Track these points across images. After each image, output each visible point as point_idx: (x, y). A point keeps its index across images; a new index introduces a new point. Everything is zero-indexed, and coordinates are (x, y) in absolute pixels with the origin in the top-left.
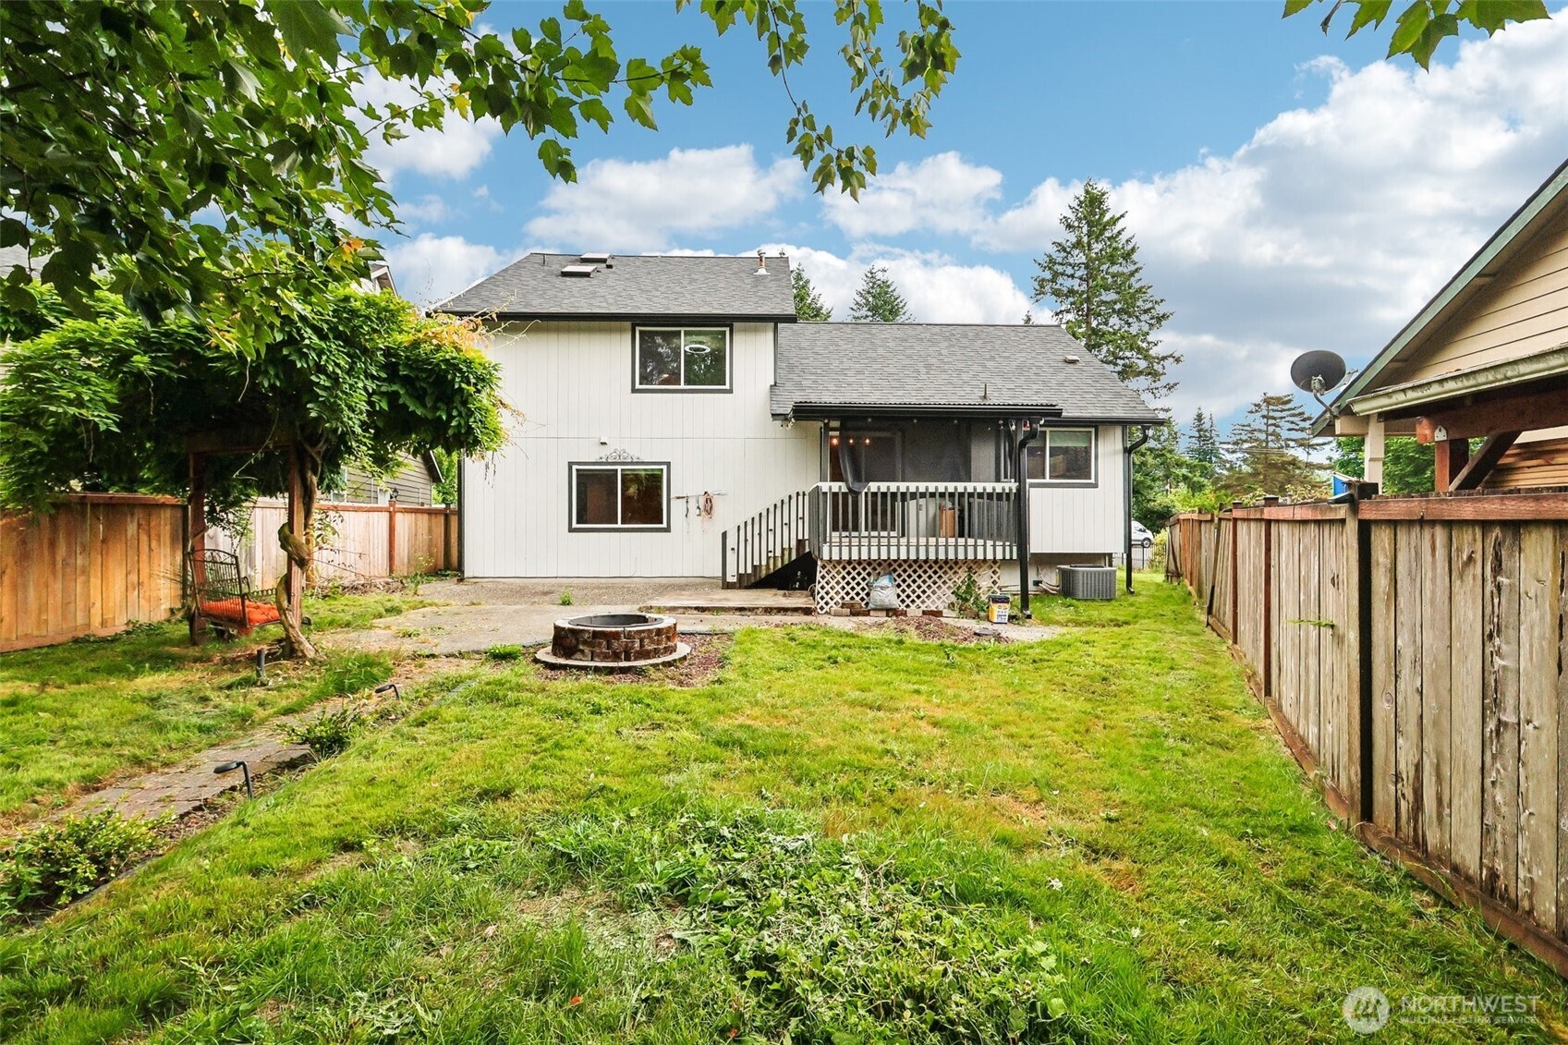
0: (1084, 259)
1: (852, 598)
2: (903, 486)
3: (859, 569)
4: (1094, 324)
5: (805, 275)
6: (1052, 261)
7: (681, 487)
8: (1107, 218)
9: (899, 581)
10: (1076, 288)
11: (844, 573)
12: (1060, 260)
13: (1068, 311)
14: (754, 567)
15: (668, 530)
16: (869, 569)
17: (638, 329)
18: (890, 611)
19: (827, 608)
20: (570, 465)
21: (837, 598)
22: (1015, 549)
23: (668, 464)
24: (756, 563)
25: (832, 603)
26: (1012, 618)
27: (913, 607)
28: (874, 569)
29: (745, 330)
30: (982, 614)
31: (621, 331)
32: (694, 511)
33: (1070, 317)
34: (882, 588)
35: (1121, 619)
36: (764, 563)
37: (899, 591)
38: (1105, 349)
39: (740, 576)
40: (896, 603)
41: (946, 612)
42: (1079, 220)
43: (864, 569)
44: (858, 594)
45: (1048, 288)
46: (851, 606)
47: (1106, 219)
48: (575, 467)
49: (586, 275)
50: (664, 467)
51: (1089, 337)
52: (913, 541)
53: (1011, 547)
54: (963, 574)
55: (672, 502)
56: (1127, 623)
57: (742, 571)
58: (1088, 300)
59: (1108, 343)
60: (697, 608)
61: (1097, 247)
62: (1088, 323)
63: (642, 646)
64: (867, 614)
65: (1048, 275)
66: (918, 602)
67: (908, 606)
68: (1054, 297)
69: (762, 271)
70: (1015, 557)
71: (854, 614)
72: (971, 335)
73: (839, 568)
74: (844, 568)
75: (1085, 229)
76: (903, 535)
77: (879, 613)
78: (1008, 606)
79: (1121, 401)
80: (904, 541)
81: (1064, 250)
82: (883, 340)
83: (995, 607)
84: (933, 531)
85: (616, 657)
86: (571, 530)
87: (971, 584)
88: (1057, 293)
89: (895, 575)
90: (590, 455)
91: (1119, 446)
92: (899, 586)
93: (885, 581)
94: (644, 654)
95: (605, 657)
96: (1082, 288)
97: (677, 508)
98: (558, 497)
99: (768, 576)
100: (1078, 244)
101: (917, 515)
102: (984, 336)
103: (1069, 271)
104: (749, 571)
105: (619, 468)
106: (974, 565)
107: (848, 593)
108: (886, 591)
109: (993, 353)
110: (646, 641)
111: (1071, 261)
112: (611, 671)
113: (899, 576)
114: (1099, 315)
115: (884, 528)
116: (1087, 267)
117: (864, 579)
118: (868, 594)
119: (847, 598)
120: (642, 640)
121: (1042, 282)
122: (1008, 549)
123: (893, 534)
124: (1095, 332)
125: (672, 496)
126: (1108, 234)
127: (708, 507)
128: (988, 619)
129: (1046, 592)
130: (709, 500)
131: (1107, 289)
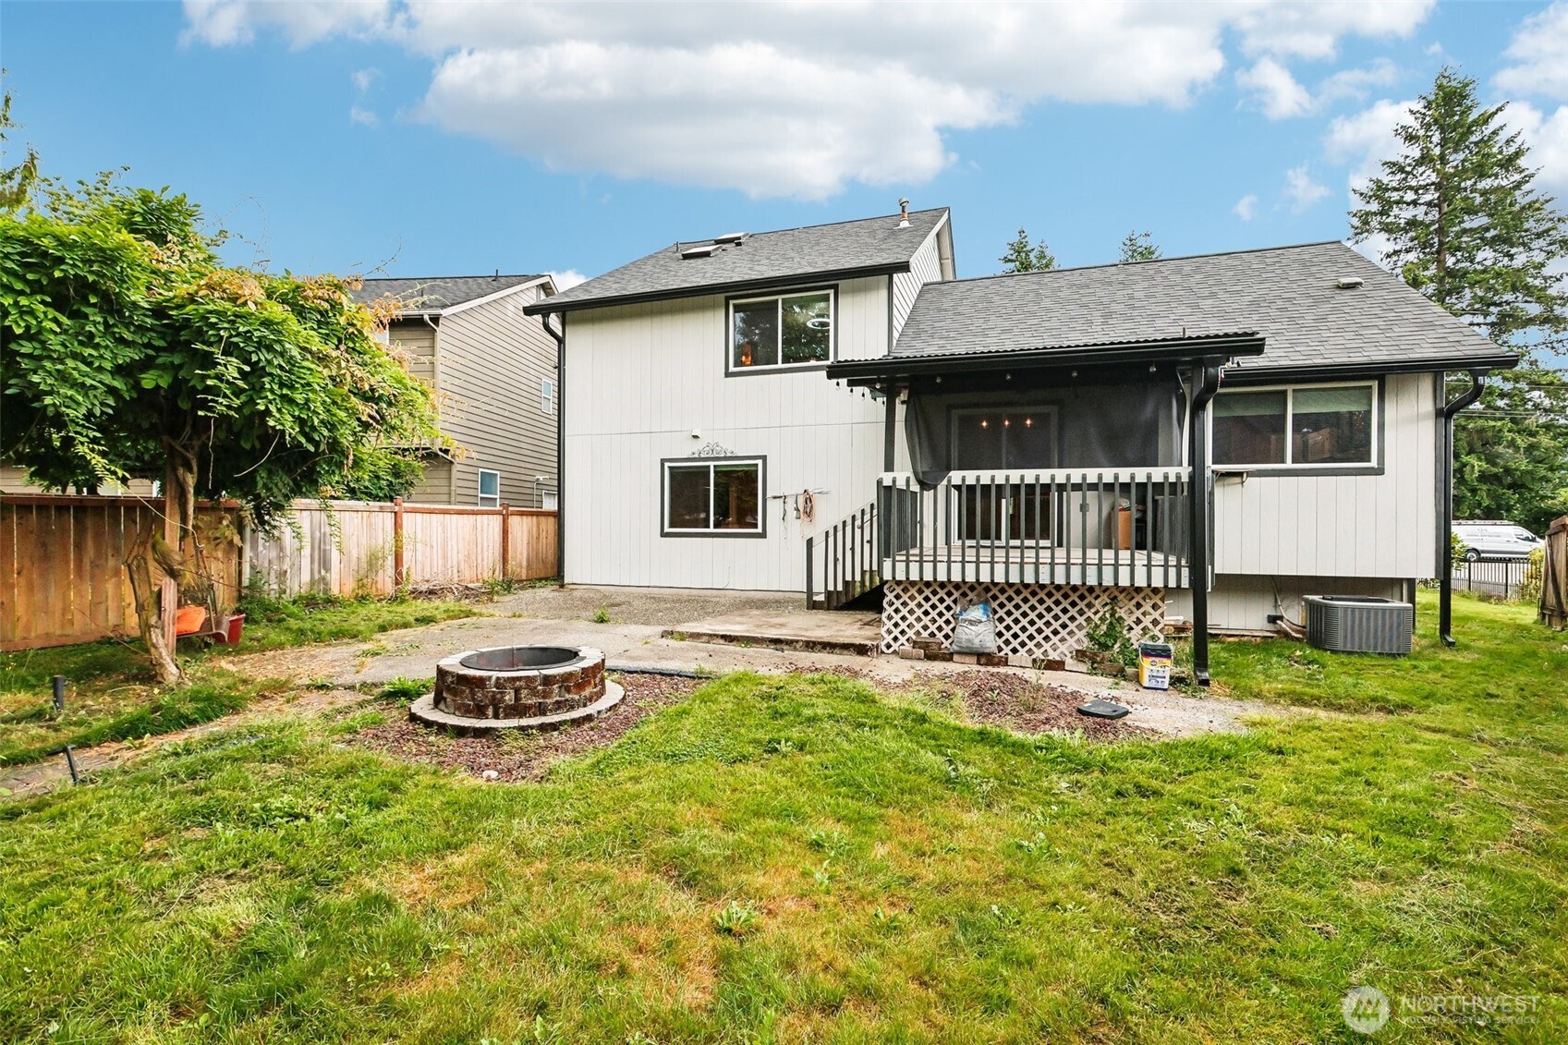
0: (1434, 178)
1: (932, 635)
2: (1060, 475)
3: (942, 593)
4: (1450, 261)
5: (1048, 253)
6: (1381, 188)
7: (779, 482)
8: (1473, 116)
9: (1001, 613)
10: (1420, 218)
11: (920, 598)
12: (1394, 184)
13: (1408, 251)
14: (846, 583)
15: (763, 535)
16: (956, 594)
17: (732, 302)
18: (984, 657)
19: (895, 646)
20: (663, 461)
21: (910, 633)
22: (1185, 572)
23: (764, 458)
24: (849, 578)
25: (902, 639)
26: (1177, 681)
27: (1022, 651)
28: (964, 595)
29: (855, 291)
30: (1130, 670)
31: (714, 307)
32: (792, 514)
33: (1412, 257)
34: (972, 623)
35: (1394, 697)
36: (858, 578)
37: (1001, 627)
38: (1467, 293)
39: (829, 594)
40: (991, 643)
41: (1070, 663)
42: (1428, 127)
43: (949, 594)
44: (940, 629)
45: (1374, 223)
46: (925, 646)
47: (1471, 118)
48: (667, 465)
49: (707, 254)
50: (760, 462)
51: (1441, 280)
52: (1076, 555)
53: (1178, 567)
54: (1100, 608)
55: (769, 503)
56: (1405, 707)
57: (831, 588)
58: (1441, 231)
59: (1472, 286)
60: (724, 637)
61: (1456, 159)
62: (1441, 262)
63: (517, 698)
64: (948, 657)
65: (1374, 206)
66: (1031, 645)
67: (1015, 651)
68: (1384, 236)
69: (905, 224)
70: (1185, 584)
71: (930, 657)
72: (1187, 269)
73: (913, 591)
74: (920, 592)
75: (1436, 138)
76: (1060, 545)
77: (967, 659)
78: (1167, 662)
79: (1432, 334)
80: (1060, 554)
81: (1402, 170)
82: (1054, 290)
83: (1147, 665)
84: (1107, 540)
85: (480, 712)
86: (663, 535)
87: (1115, 623)
88: (1388, 229)
89: (995, 605)
90: (683, 450)
91: (1427, 405)
92: (1001, 620)
93: (976, 613)
94: (518, 710)
95: (466, 711)
96: (1430, 217)
97: (774, 509)
98: (650, 498)
99: (863, 595)
100: (1425, 159)
101: (1081, 516)
102: (1208, 268)
103: (1410, 196)
104: (840, 588)
105: (712, 464)
106: (1117, 594)
107: (925, 628)
108: (978, 628)
109: (1214, 289)
110: (524, 693)
111: (1414, 183)
112: (461, 732)
113: (1002, 606)
114: (1459, 249)
115: (1030, 535)
116: (1438, 186)
117: (948, 608)
118: (953, 630)
119: (925, 634)
120: (517, 691)
121: (1365, 218)
122: (1172, 572)
123: (1043, 543)
124: (1451, 273)
125: (769, 495)
126: (1473, 138)
127: (807, 508)
128: (1137, 679)
129: (1286, 635)
130: (809, 500)
131: (1471, 211)
